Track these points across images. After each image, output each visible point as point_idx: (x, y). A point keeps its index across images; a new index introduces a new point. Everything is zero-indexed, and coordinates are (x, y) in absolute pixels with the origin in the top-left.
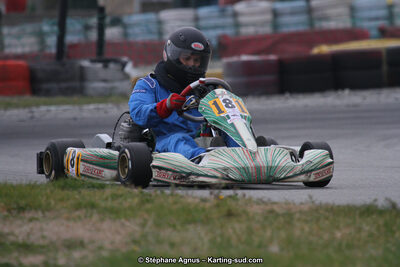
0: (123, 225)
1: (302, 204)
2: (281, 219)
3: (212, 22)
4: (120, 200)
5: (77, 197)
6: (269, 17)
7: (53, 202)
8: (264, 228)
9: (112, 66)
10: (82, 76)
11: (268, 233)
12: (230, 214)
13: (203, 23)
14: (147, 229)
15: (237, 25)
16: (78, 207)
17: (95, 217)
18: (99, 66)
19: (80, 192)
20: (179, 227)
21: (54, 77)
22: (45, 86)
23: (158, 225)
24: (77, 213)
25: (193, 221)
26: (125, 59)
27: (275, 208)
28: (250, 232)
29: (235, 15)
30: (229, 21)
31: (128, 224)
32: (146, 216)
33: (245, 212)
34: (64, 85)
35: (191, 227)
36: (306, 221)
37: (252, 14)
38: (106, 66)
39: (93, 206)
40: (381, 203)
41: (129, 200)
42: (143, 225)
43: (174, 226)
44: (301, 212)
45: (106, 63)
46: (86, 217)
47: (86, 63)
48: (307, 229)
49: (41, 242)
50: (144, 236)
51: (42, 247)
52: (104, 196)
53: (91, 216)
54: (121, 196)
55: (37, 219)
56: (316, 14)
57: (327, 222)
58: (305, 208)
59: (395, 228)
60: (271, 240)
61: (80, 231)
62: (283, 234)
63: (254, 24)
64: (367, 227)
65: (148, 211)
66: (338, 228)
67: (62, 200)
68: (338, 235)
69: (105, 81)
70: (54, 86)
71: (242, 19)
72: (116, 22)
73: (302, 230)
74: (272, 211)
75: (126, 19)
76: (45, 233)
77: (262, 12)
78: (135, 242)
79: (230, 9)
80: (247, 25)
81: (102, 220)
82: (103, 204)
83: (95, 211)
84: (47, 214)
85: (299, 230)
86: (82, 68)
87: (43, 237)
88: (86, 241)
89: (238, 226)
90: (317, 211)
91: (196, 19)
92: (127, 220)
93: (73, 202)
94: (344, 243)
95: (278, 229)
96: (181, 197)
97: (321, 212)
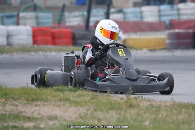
0: (79, 109)
1: (168, 102)
2: (155, 109)
3: (167, 13)
4: (82, 98)
5: (62, 95)
8: (145, 112)
11: (147, 114)
12: (131, 106)
13: (162, 13)
14: (89, 112)
15: (179, 15)
16: (60, 100)
17: (67, 105)
19: (64, 93)
20: (105, 111)
21: (84, 37)
23: (95, 110)
24: (60, 103)
25: (112, 109)
27: (154, 104)
29: (178, 9)
30: (175, 12)
31: (81, 109)
32: (91, 106)
33: (138, 105)
35: (111, 112)
36: (166, 110)
37: (187, 9)
39: (67, 100)
41: (86, 98)
42: (88, 110)
43: (102, 111)
44: (166, 106)
46: (63, 105)
48: (165, 114)
49: (37, 116)
50: (86, 115)
51: (37, 118)
52: (75, 95)
53: (65, 105)
54: (83, 95)
55: (39, 105)
57: (176, 111)
58: (168, 104)
61: (57, 112)
62: (153, 116)
63: (187, 15)
65: (92, 103)
66: (181, 114)
67: (54, 96)
68: (180, 117)
71: (182, 12)
73: (163, 114)
74: (152, 105)
75: (125, 10)
76: (40, 112)
78: (81, 117)
79: (176, 7)
80: (184, 15)
81: (70, 107)
82: (72, 99)
83: (68, 102)
84: (45, 103)
87: (39, 114)
88: (59, 116)
89: (133, 112)
90: (173, 105)
91: (159, 11)
92: (82, 107)
93: (59, 97)
94: (181, 121)
95: (152, 113)
96: (112, 96)
97: (175, 106)
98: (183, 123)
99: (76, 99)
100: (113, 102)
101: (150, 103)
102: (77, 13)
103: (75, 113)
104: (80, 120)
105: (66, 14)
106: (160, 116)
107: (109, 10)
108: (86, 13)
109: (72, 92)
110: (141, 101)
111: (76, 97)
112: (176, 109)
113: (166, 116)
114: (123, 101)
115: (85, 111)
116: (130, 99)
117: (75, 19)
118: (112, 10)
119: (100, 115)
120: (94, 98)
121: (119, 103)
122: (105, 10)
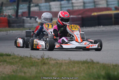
0: (12, 67)
1: (67, 60)
3: (65, 6)
4: (14, 60)
5: (2, 58)
6: (82, 4)
8: (53, 67)
9: (32, 19)
10: (23, 22)
11: (54, 69)
12: (44, 64)
13: (62, 6)
15: (73, 6)
17: (5, 64)
18: (29, 19)
21: (15, 22)
22: (12, 25)
23: (22, 67)
26: (36, 17)
27: (58, 62)
29: (72, 3)
30: (71, 5)
31: (13, 66)
32: (20, 64)
33: (49, 63)
35: (32, 68)
36: (66, 65)
37: (77, 3)
38: (31, 19)
39: (5, 61)
40: (89, 60)
41: (16, 60)
42: (18, 67)
43: (27, 67)
45: (31, 18)
46: (2, 64)
47: (25, 18)
50: (17, 70)
52: (10, 58)
54: (15, 58)
56: (96, 3)
58: (67, 61)
60: (54, 71)
62: (58, 69)
66: (74, 67)
68: (74, 69)
69: (30, 23)
70: (15, 25)
73: (64, 68)
77: (80, 3)
78: (14, 72)
80: (76, 6)
81: (7, 65)
86: (23, 19)
89: (46, 67)
90: (70, 62)
91: (61, 5)
92: (14, 65)
95: (57, 68)
96: (32, 58)
97: (71, 63)
98: (76, 73)
99: (10, 61)
100: (33, 62)
101: (56, 62)
102: (10, 8)
103: (10, 69)
104: (13, 73)
105: (4, 8)
106: (62, 69)
107: (30, 5)
108: (16, 7)
109: (8, 56)
110: (50, 60)
111: (10, 59)
112: (72, 65)
113: (66, 69)
114: (40, 61)
115: (17, 68)
116: (44, 59)
117: (9, 11)
118: (32, 5)
119: (25, 70)
120: (22, 60)
121: (37, 62)
122: (28, 5)
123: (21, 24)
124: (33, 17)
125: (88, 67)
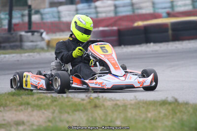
0: (43, 113)
1: (131, 100)
2: (121, 108)
3: (85, 11)
4: (41, 101)
5: (20, 99)
6: (112, 8)
7: (8, 102)
8: (113, 113)
9: (36, 34)
10: (21, 39)
11: (115, 115)
12: (96, 106)
14: (55, 115)
16: (21, 104)
17: (30, 109)
18: (30, 34)
19: (22, 97)
20: (71, 113)
21: (7, 40)
22: (3, 45)
23: (60, 113)
24: (21, 108)
25: (76, 110)
26: (42, 31)
27: (118, 102)
28: (106, 115)
29: (96, 7)
31: (46, 112)
32: (54, 108)
34: (12, 44)
35: (77, 113)
36: (133, 109)
37: (104, 7)
38: (33, 34)
39: (28, 104)
40: (170, 99)
41: (46, 100)
42: (53, 113)
43: (68, 113)
44: (131, 104)
45: (33, 32)
46: (25, 109)
47: (23, 33)
49: (3, 122)
50: (54, 118)
51: (3, 125)
52: (34, 99)
53: (27, 109)
54: (42, 98)
55: (1, 111)
56: (136, 6)
57: (144, 109)
58: (133, 102)
59: (177, 111)
60: (116, 118)
61: (22, 116)
62: (122, 115)
63: (105, 12)
64: (163, 111)
65: (56, 106)
66: (149, 112)
67: (13, 101)
68: (149, 115)
69: (32, 41)
71: (99, 10)
72: (37, 12)
73: (132, 113)
74: (116, 104)
75: (42, 11)
77: (109, 6)
78: (49, 121)
79: (93, 5)
80: (102, 12)
81: (33, 111)
82: (33, 103)
83: (29, 106)
84: (6, 108)
85: (130, 113)
86: (21, 36)
87: (4, 120)
88: (25, 121)
90: (139, 103)
91: (77, 10)
92: (45, 110)
93: (18, 102)
94: (152, 119)
95: (120, 113)
96: (72, 98)
97: (141, 104)
98: (155, 121)
99: (36, 103)
101: (114, 103)
109: (29, 96)
110: (104, 101)
112: (143, 107)
114: (85, 102)
116: (92, 99)
120: (55, 101)
123: (18, 43)
124: (38, 32)
125: (173, 110)
